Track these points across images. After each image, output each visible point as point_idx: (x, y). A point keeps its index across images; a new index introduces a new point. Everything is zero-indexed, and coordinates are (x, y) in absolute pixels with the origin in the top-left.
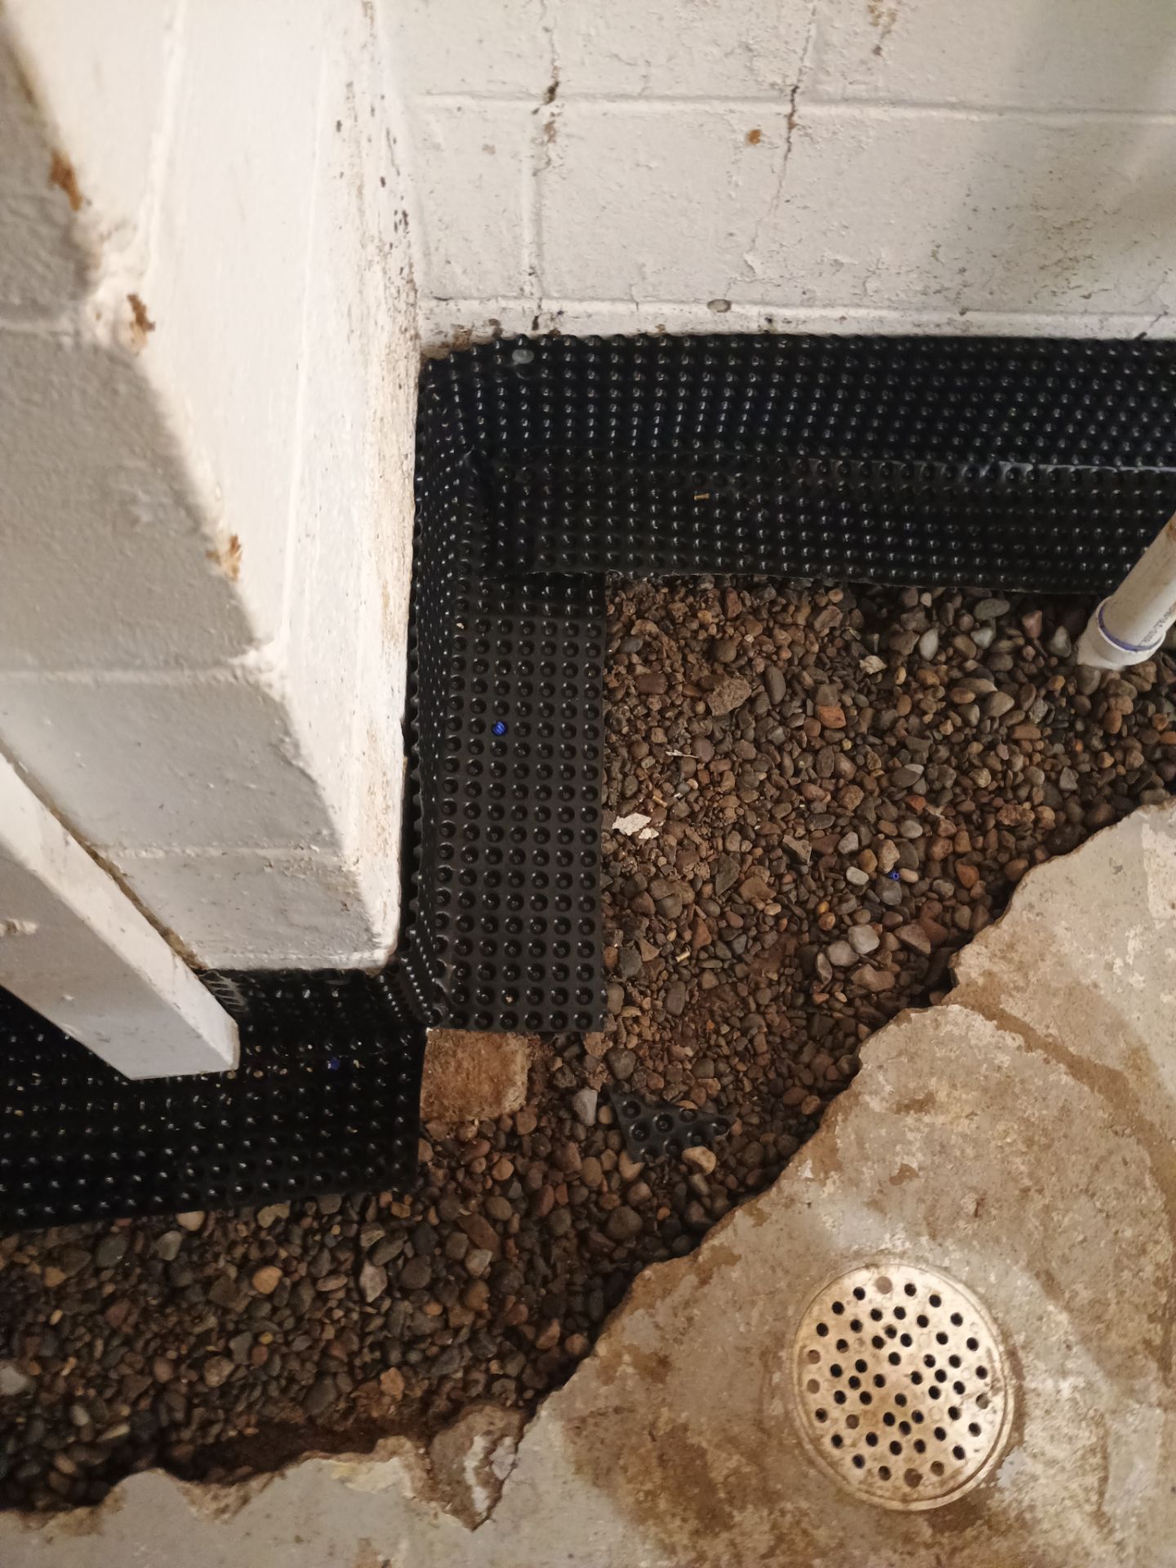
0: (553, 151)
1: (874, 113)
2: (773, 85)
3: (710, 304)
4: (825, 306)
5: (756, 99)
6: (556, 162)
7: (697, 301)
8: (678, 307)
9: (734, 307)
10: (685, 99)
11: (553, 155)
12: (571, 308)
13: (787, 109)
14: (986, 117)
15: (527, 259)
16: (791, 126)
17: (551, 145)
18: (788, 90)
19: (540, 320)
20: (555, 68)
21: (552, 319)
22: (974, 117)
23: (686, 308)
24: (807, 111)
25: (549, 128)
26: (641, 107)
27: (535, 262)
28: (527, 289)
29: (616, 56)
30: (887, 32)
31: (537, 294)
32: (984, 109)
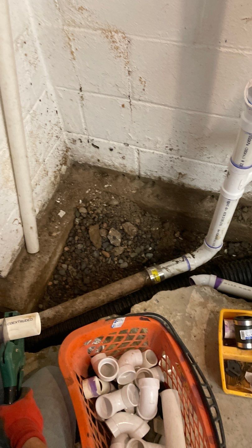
0: (84, 102)
1: (148, 104)
2: (124, 94)
3: (124, 144)
4: (149, 149)
5: (122, 97)
6: (85, 105)
7: (121, 143)
8: (118, 143)
9: (129, 146)
10: (108, 95)
11: (84, 103)
12: (95, 139)
13: (129, 101)
14: (173, 109)
15: (84, 126)
16: (131, 105)
17: (83, 101)
18: (128, 96)
19: (89, 141)
20: (80, 84)
21: (92, 141)
22: (170, 109)
23: (119, 144)
24: (133, 102)
25: (82, 97)
26: (99, 95)
27: (86, 127)
28: (85, 133)
29: (92, 84)
30: (145, 86)
31: (88, 135)
32: (171, 107)
